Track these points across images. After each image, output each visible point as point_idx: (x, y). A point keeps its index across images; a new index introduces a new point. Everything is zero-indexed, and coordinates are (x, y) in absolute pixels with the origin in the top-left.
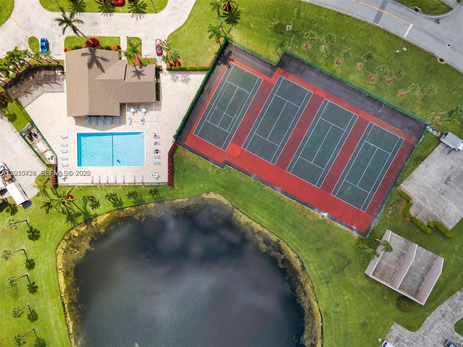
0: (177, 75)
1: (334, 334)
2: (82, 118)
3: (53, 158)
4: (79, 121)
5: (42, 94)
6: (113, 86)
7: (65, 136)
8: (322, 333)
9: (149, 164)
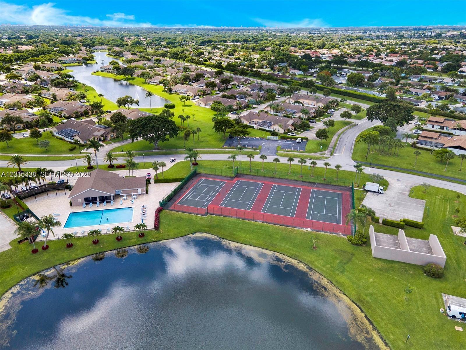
1: (384, 317)
8: (371, 323)
9: (136, 221)
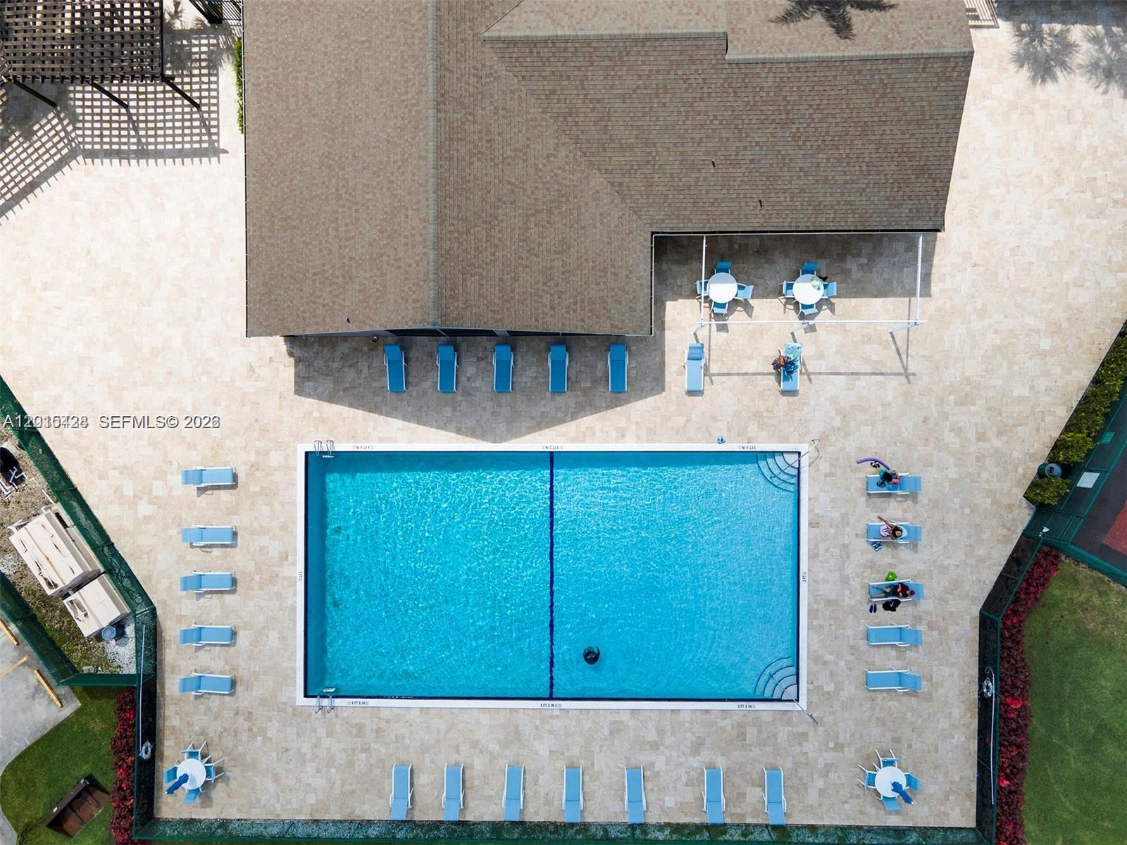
0: (1058, 27)
2: (344, 348)
3: (130, 630)
4: (319, 363)
5: (58, 167)
6: (623, 98)
7: (218, 469)
9: (830, 688)
